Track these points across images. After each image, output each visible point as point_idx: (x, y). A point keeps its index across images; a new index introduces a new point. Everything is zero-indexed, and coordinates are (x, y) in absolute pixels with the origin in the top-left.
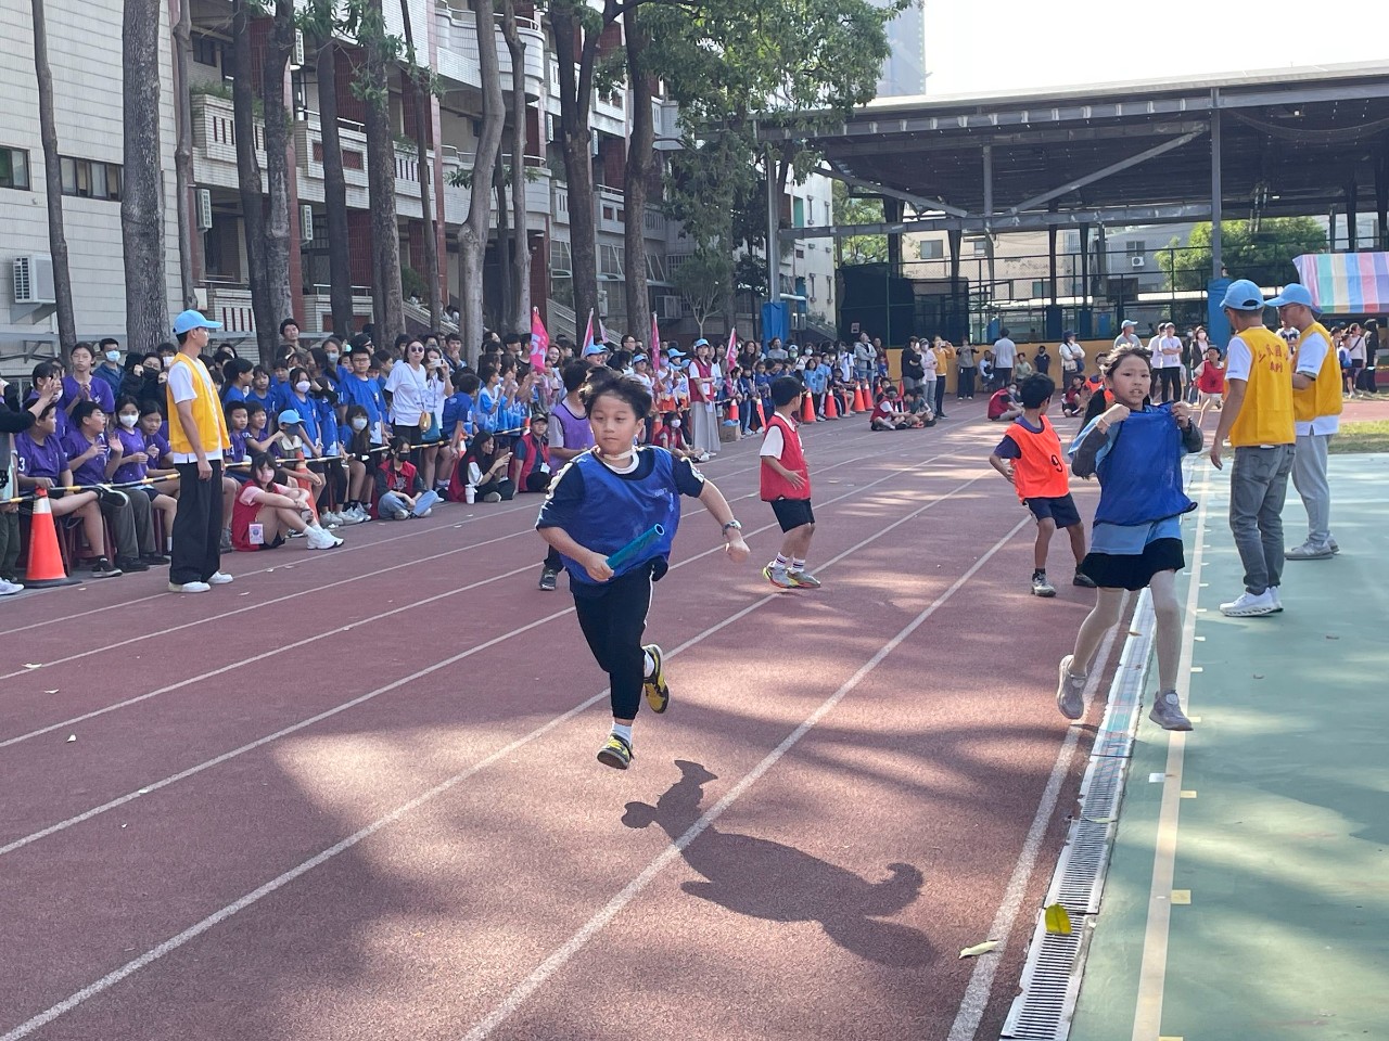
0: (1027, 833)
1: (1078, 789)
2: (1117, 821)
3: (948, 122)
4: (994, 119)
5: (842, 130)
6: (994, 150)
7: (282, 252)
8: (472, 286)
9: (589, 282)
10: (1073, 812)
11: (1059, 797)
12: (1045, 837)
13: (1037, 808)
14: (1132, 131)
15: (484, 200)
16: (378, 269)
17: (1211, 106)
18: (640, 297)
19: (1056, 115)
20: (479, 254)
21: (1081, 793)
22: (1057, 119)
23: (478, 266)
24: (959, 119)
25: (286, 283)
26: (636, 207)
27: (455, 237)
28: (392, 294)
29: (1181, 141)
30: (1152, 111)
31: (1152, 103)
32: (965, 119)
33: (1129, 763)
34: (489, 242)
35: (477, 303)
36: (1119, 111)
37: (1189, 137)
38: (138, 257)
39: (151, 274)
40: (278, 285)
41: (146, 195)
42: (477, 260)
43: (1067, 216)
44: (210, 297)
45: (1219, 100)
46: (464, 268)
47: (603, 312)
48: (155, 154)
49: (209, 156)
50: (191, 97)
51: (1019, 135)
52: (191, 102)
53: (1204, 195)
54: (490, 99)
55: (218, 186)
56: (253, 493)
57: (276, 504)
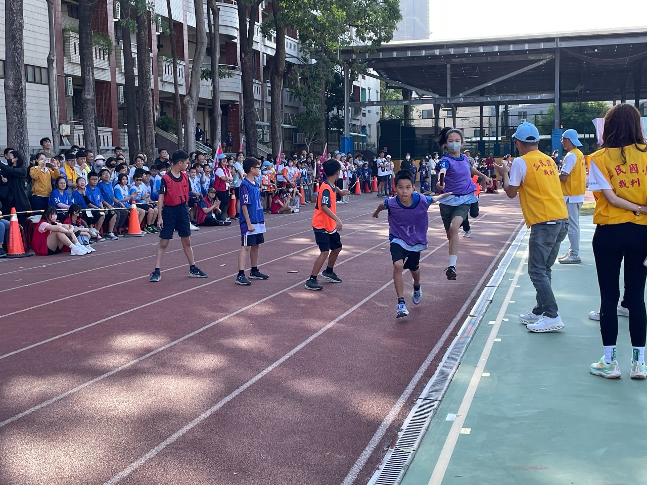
0: (357, 459)
1: (401, 425)
2: (417, 450)
3: (430, 52)
4: (452, 51)
5: (379, 55)
6: (452, 66)
7: (91, 109)
9: (252, 125)
10: (392, 442)
11: (388, 430)
12: (366, 463)
13: (370, 439)
14: (517, 58)
15: (197, 84)
16: (142, 116)
17: (555, 46)
18: (278, 133)
19: (481, 50)
20: (194, 110)
21: (402, 428)
22: (482, 51)
23: (193, 116)
24: (435, 51)
25: (92, 122)
26: (276, 89)
27: (182, 100)
28: (148, 128)
29: (541, 63)
30: (527, 48)
31: (527, 45)
32: (438, 51)
33: (439, 406)
34: (199, 103)
35: (192, 133)
36: (511, 48)
37: (545, 61)
38: (12, 106)
39: (19, 116)
40: (88, 123)
41: (16, 76)
42: (194, 114)
43: (485, 98)
44: (72, 129)
45: (559, 43)
46: (186, 117)
47: (266, 140)
48: (21, 56)
49: (72, 61)
50: (63, 33)
51: (464, 59)
52: (63, 35)
53: (551, 89)
54: (200, 34)
55: (76, 76)
56: (46, 225)
57: (58, 231)
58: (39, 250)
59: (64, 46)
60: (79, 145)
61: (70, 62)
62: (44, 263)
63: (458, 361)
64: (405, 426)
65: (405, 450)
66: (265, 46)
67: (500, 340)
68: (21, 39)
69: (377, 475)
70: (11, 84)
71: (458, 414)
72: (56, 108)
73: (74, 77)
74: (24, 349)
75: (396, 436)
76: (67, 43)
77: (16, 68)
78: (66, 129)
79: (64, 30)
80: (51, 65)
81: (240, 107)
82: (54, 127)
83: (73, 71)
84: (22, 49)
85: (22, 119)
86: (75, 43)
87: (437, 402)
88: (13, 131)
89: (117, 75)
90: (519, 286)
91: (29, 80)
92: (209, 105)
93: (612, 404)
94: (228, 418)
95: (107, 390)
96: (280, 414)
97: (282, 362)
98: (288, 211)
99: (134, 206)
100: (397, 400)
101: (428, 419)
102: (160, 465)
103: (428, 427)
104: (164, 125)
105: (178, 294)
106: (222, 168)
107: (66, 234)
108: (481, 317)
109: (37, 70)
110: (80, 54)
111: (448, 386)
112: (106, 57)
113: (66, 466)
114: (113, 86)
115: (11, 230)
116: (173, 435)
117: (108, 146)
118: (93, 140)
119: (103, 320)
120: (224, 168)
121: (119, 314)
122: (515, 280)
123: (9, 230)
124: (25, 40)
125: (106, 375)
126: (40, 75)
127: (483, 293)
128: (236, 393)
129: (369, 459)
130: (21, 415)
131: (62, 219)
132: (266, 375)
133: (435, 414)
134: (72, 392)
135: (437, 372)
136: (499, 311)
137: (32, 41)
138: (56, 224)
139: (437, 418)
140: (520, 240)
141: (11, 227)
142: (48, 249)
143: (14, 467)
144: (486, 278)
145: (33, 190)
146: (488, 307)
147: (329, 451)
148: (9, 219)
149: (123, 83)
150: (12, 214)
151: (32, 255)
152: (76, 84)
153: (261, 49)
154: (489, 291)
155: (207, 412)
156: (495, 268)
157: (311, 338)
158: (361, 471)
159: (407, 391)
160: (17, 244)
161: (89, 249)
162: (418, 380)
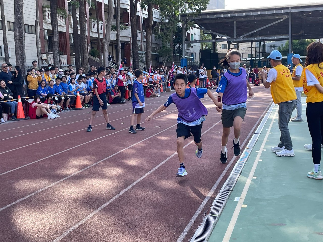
0: (190, 220)
2: (220, 215)
3: (225, 15)
4: (237, 15)
5: (200, 17)
6: (237, 22)
7: (57, 46)
8: (106, 54)
9: (136, 53)
10: (208, 212)
11: (205, 206)
13: (197, 210)
14: (270, 18)
15: (109, 33)
16: (82, 49)
17: (289, 11)
18: (149, 57)
19: (251, 14)
21: (212, 204)
22: (252, 15)
23: (107, 49)
24: (228, 15)
25: (57, 52)
26: (148, 35)
27: (101, 41)
28: (85, 55)
29: (282, 20)
30: (275, 13)
31: (275, 11)
32: (230, 14)
34: (110, 43)
36: (267, 13)
37: (284, 19)
38: (18, 45)
39: (21, 50)
40: (55, 53)
41: (20, 30)
42: (107, 47)
43: (254, 38)
44: (47, 56)
45: (291, 10)
46: (104, 49)
47: (144, 60)
48: (22, 20)
49: (47, 22)
50: (43, 8)
51: (243, 19)
52: (43, 9)
53: (287, 33)
54: (110, 8)
55: (49, 30)
56: (35, 104)
57: (41, 107)
58: (32, 116)
59: (43, 15)
60: (51, 64)
61: (46, 23)
62: (34, 123)
63: (241, 171)
64: (214, 204)
65: (214, 215)
66: (143, 13)
67: (261, 160)
68: (22, 12)
69: (200, 228)
70: (17, 34)
71: (241, 197)
72: (39, 46)
73: (48, 30)
74: (25, 166)
75: (210, 209)
76: (44, 13)
77: (20, 26)
78: (44, 56)
79: (43, 7)
80: (37, 24)
81: (130, 44)
82: (39, 55)
83: (48, 27)
84: (23, 17)
85: (23, 51)
86: (48, 13)
87: (230, 192)
88: (18, 57)
89: (69, 29)
90: (271, 133)
91: (26, 32)
92: (115, 43)
93: (318, 192)
94: (126, 199)
95: (66, 185)
96: (151, 197)
97: (152, 171)
98: (155, 96)
99: (78, 94)
100: (210, 191)
101: (226, 200)
102: (93, 223)
103: (226, 204)
104: (93, 53)
105: (101, 138)
106: (122, 75)
107: (45, 108)
108: (252, 149)
109: (30, 27)
110: (51, 19)
111: (235, 184)
112: (64, 20)
113: (47, 223)
114: (67, 34)
115: (18, 106)
116: (99, 208)
117: (65, 64)
118: (58, 62)
119: (64, 151)
120: (123, 75)
121: (72, 148)
122: (269, 130)
123: (17, 106)
124: (24, 12)
125: (65, 178)
126: (32, 29)
127: (253, 136)
128: (130, 187)
129: (196, 220)
130: (24, 198)
131: (43, 100)
132: (144, 178)
133: (229, 197)
134: (49, 186)
135: (230, 177)
136: (261, 146)
137: (27, 13)
138: (40, 103)
139: (230, 200)
140: (271, 110)
141: (18, 105)
142: (37, 116)
143: (21, 224)
144: (254, 129)
145: (28, 86)
146: (255, 144)
147: (176, 216)
148: (17, 101)
149: (73, 33)
150: (18, 99)
151: (29, 119)
152: (49, 33)
153: (141, 15)
154: (256, 136)
155: (116, 196)
156: (259, 124)
157: (167, 160)
158: (192, 226)
159: (215, 186)
160: (21, 114)
161: (56, 116)
162: (220, 180)
